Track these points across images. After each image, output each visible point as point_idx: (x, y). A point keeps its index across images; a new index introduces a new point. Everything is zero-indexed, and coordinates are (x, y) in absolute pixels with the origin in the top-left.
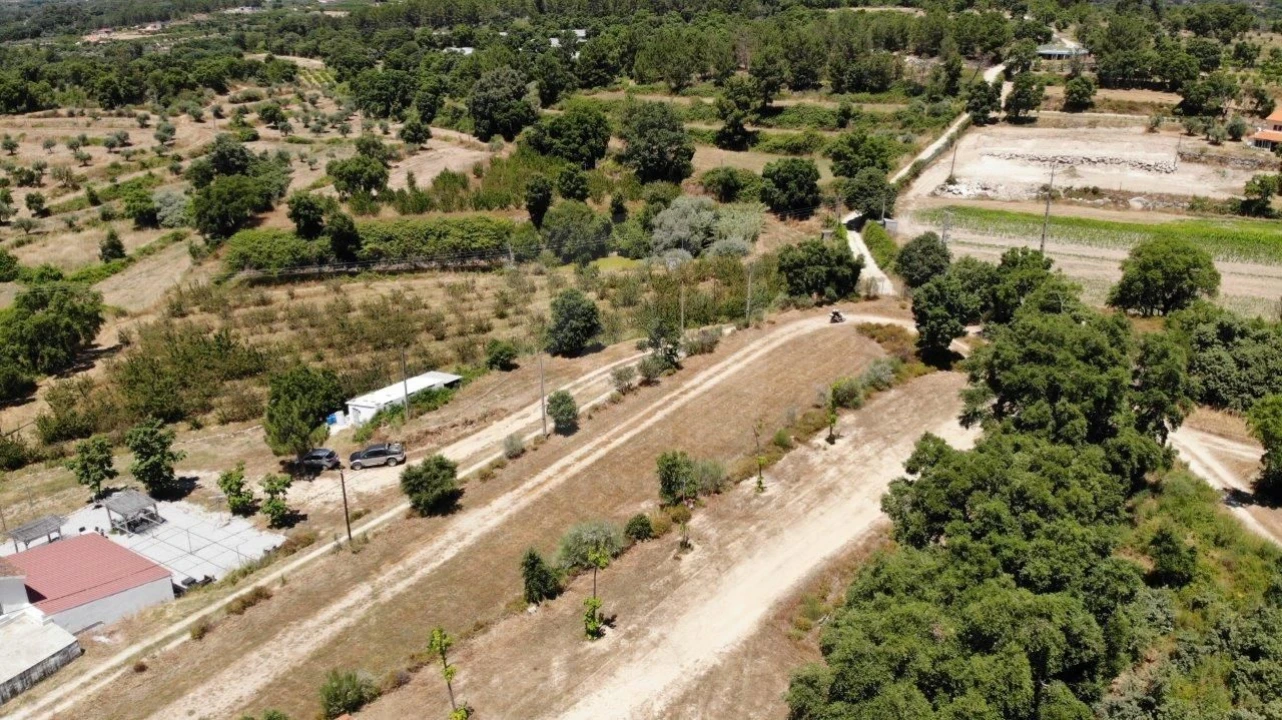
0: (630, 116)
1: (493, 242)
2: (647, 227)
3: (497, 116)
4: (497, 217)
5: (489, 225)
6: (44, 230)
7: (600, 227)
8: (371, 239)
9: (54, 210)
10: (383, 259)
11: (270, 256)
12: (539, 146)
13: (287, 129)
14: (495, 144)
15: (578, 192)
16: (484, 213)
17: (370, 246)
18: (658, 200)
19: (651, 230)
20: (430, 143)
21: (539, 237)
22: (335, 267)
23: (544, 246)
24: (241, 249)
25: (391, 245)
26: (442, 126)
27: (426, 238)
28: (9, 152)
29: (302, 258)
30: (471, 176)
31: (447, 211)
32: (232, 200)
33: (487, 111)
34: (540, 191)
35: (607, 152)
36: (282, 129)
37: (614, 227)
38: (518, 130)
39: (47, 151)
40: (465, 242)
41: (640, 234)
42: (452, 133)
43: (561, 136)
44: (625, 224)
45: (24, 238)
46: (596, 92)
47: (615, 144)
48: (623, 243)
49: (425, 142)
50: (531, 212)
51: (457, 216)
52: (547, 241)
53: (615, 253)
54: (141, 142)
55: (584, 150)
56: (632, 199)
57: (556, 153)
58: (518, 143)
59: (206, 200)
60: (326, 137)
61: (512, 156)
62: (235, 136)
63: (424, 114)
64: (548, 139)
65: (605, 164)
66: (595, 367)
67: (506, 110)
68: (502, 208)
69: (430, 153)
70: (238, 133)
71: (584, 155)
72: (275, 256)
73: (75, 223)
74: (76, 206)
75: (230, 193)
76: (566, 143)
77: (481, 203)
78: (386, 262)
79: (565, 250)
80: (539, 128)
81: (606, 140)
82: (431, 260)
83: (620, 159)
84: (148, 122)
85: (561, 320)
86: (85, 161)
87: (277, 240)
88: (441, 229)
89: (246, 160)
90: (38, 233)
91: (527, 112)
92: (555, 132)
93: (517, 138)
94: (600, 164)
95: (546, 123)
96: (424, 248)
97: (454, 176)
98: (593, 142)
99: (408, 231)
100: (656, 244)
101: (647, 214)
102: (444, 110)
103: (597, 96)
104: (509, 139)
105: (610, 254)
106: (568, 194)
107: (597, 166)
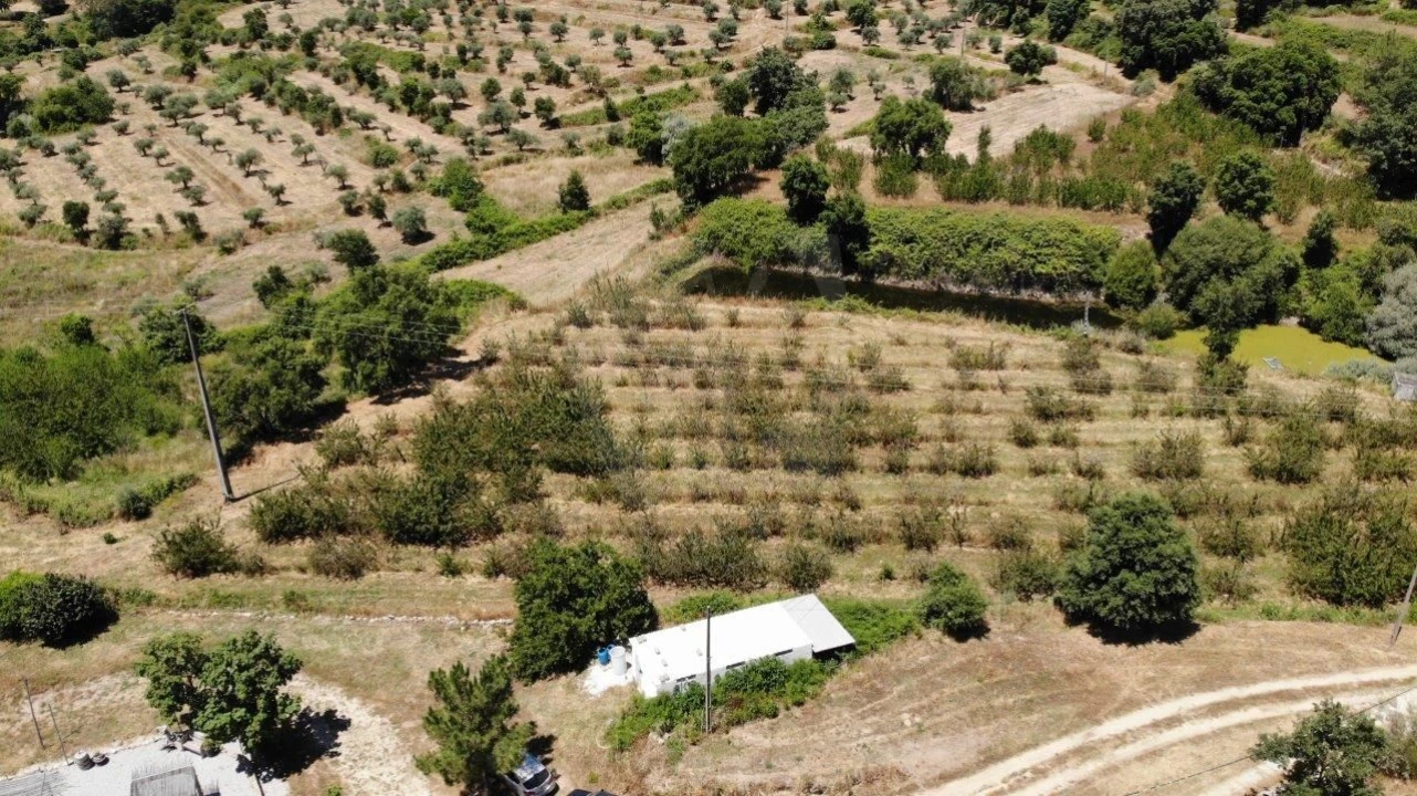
0: (1383, 69)
1: (1073, 268)
2: (1372, 287)
3: (1157, 41)
4: (1094, 225)
5: (1074, 238)
6: (540, 147)
7: (1277, 273)
8: (884, 237)
9: (564, 121)
10: (895, 269)
11: (746, 241)
12: (1209, 97)
13: (870, 37)
14: (1142, 85)
15: (1251, 203)
16: (1074, 216)
17: (880, 247)
18: (1407, 239)
19: (1377, 293)
20: (1047, 72)
21: (1157, 270)
22: (827, 270)
23: (1162, 286)
24: (713, 224)
25: (912, 250)
26: (1076, 47)
27: (966, 246)
28: (557, 38)
29: (786, 251)
30: (1083, 138)
31: (1018, 201)
32: (718, 153)
33: (1144, 32)
34: (1178, 193)
35: (1327, 120)
36: (866, 36)
37: (1303, 272)
38: (1184, 64)
39: (594, 41)
40: (1026, 262)
41: (1353, 295)
42: (1087, 60)
43: (1251, 86)
44: (1327, 272)
45: (514, 155)
46: (1331, 13)
47: (1344, 110)
48: (1315, 308)
49: (1038, 73)
50: (1153, 226)
51: (1029, 215)
52: (1169, 280)
53: (1294, 320)
54: (696, 42)
55: (1286, 114)
56: (1353, 224)
57: (1234, 114)
58: (1181, 86)
59: (687, 149)
60: (917, 51)
61: (1161, 109)
62: (806, 40)
63: (1058, 27)
64: (1226, 90)
65: (1317, 141)
66: (1156, 690)
67: (1172, 34)
68: (1107, 208)
69: (1041, 90)
70: (811, 36)
71: (1283, 122)
72: (753, 241)
73: (576, 143)
74: (590, 120)
75: (718, 143)
76: (1256, 100)
77: (1074, 197)
78: (898, 273)
79: (1199, 303)
80: (1218, 69)
81: (1329, 101)
82: (965, 281)
83: (1346, 138)
84: (716, 15)
85: (1104, 564)
86: (626, 60)
87: (761, 219)
88: (994, 234)
89: (789, 82)
90: (532, 151)
91: (1206, 40)
92: (1241, 81)
93: (1180, 78)
94: (1308, 139)
95: (1231, 63)
96: (959, 262)
97: (1052, 140)
98: (1304, 102)
99: (942, 233)
100: (1380, 324)
101: (1376, 263)
102: (1087, 22)
103: (1330, 20)
104: (1167, 77)
105: (1284, 321)
106: (1231, 204)
107: (1303, 143)
